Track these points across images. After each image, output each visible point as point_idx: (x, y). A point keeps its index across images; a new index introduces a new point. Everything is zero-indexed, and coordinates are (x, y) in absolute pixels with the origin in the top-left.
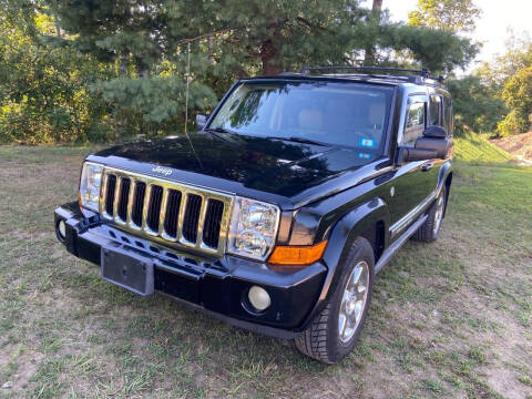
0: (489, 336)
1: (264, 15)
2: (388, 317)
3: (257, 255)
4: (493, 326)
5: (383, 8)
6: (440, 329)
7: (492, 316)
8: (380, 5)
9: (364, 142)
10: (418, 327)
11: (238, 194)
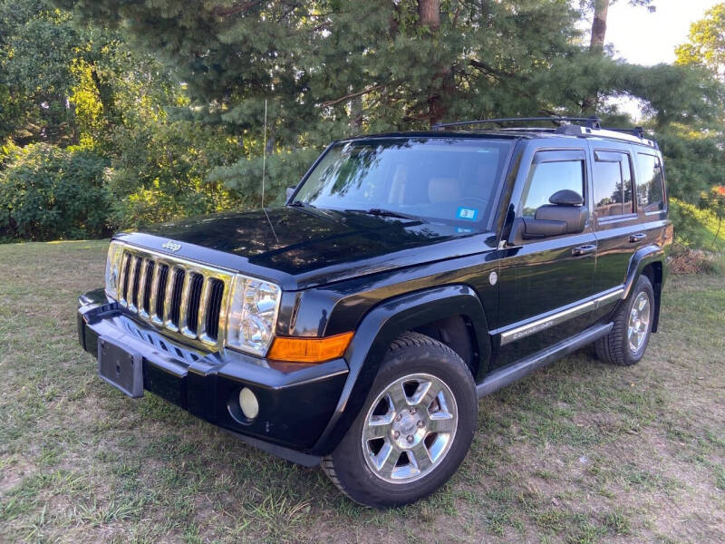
0: (653, 497)
1: (425, 65)
2: (505, 460)
3: (258, 349)
4: (668, 484)
5: (606, 42)
6: (578, 482)
7: (673, 470)
8: (601, 38)
9: (462, 213)
10: (543, 477)
11: (241, 273)
